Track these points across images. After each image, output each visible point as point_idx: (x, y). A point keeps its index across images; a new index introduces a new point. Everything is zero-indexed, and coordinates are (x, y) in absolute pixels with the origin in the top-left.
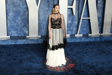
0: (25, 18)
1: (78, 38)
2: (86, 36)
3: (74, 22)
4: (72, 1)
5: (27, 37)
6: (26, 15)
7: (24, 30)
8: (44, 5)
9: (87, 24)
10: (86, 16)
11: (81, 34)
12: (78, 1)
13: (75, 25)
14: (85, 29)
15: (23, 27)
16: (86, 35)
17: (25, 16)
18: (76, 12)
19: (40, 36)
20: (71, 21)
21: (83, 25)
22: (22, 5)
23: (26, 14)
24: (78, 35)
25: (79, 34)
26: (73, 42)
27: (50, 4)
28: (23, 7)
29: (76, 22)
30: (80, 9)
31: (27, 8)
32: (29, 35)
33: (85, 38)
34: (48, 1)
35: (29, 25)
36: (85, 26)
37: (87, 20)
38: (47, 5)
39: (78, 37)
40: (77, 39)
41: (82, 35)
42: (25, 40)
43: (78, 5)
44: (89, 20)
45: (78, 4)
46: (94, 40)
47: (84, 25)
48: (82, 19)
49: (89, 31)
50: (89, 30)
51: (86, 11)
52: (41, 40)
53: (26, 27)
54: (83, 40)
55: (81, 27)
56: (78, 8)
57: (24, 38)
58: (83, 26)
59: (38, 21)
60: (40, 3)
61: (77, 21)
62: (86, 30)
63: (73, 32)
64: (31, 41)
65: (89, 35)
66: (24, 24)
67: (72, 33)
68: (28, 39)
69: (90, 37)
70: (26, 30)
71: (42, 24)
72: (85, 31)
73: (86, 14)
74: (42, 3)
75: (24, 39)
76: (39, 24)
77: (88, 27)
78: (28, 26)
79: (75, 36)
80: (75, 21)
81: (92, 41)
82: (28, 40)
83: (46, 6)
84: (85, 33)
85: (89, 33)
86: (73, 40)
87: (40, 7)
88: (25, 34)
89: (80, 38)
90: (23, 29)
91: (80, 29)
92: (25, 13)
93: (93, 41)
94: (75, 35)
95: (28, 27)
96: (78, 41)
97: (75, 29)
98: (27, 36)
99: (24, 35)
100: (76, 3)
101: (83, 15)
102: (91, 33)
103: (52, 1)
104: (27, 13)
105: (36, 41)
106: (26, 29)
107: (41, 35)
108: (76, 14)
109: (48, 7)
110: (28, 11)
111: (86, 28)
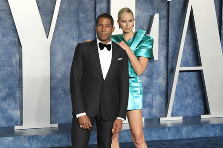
0: (12, 73)
1: (169, 128)
2: (193, 121)
3: (155, 81)
4: (149, 19)
5: (16, 128)
6: (14, 64)
7: (6, 107)
8: (67, 35)
9: (195, 86)
10: (190, 62)
11: (178, 116)
12: (164, 21)
13: (160, 90)
14: (189, 101)
15: (5, 99)
16: (194, 117)
17: (12, 66)
18: (159, 51)
19: (56, 125)
20: (148, 76)
21: (182, 88)
22: (3, 36)
23: (15, 60)
24: (168, 120)
25: (172, 115)
26: (155, 139)
27: (83, 30)
28: (6, 40)
29: (161, 81)
30: (171, 43)
31: (17, 43)
32: (21, 124)
33: (190, 128)
34: (78, 23)
35: (21, 94)
36: (189, 91)
37: (193, 74)
38: (75, 34)
39: (169, 125)
40: (167, 130)
41: (181, 118)
42: (11, 138)
43: (164, 32)
44: (200, 73)
45: (165, 28)
46: (218, 132)
47: (185, 88)
48: (180, 71)
49: (202, 107)
50: (199, 105)
51: (190, 48)
52: (59, 137)
53: (14, 99)
54: (185, 133)
55: (176, 94)
56: (165, 39)
57: (8, 131)
58: (184, 91)
59: (51, 80)
60: (56, 28)
61: (165, 76)
62: (192, 103)
63: (155, 111)
64: (29, 141)
65: (203, 117)
66: (7, 90)
67: (150, 112)
68: (20, 134)
69: (207, 123)
70: (15, 108)
71: (62, 90)
72: (190, 105)
73: (190, 57)
74: (60, 28)
75: (8, 136)
76: (52, 89)
77: (198, 94)
78: (18, 95)
79: (161, 122)
80: (157, 78)
81: (211, 137)
82: (22, 138)
83: (73, 38)
84: (189, 113)
85: (203, 112)
86: (157, 135)
87: (56, 40)
88: (10, 119)
89: (177, 127)
90: (4, 105)
91: (176, 100)
92: (10, 58)
93: (217, 135)
94: (162, 119)
95: (18, 100)
96: (170, 137)
97: (158, 100)
98: (17, 124)
99: (7, 122)
100: (160, 27)
101: (182, 60)
102: (207, 111)
103: (91, 21)
104: (18, 58)
105: (45, 139)
106: (13, 105)
107: (57, 121)
108: (159, 57)
109: (79, 38)
110: (21, 54)
111: (193, 98)
